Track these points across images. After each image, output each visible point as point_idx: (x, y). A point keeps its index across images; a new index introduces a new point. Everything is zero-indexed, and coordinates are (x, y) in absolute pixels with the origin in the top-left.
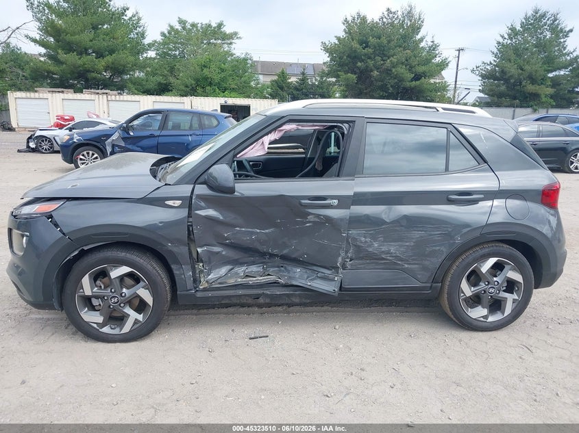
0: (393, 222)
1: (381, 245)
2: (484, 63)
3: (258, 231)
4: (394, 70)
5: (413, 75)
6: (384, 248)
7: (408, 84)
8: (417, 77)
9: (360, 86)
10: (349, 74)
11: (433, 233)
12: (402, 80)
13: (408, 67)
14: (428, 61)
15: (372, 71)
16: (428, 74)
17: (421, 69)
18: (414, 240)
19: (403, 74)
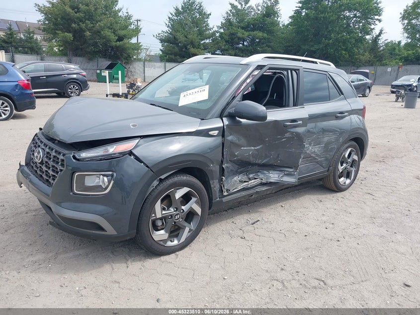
1: (312, 148)
2: (163, 31)
3: (253, 148)
4: (102, 32)
5: (117, 38)
7: (114, 44)
8: (120, 39)
9: (76, 43)
10: (66, 33)
12: (109, 41)
13: (113, 30)
14: (126, 27)
15: (84, 31)
16: (128, 37)
17: (122, 33)
18: (325, 143)
19: (109, 36)
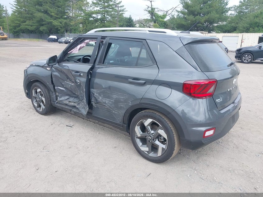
0: (105, 88)
1: (102, 99)
3: (70, 84)
6: (104, 101)
11: (121, 97)
18: (114, 99)
